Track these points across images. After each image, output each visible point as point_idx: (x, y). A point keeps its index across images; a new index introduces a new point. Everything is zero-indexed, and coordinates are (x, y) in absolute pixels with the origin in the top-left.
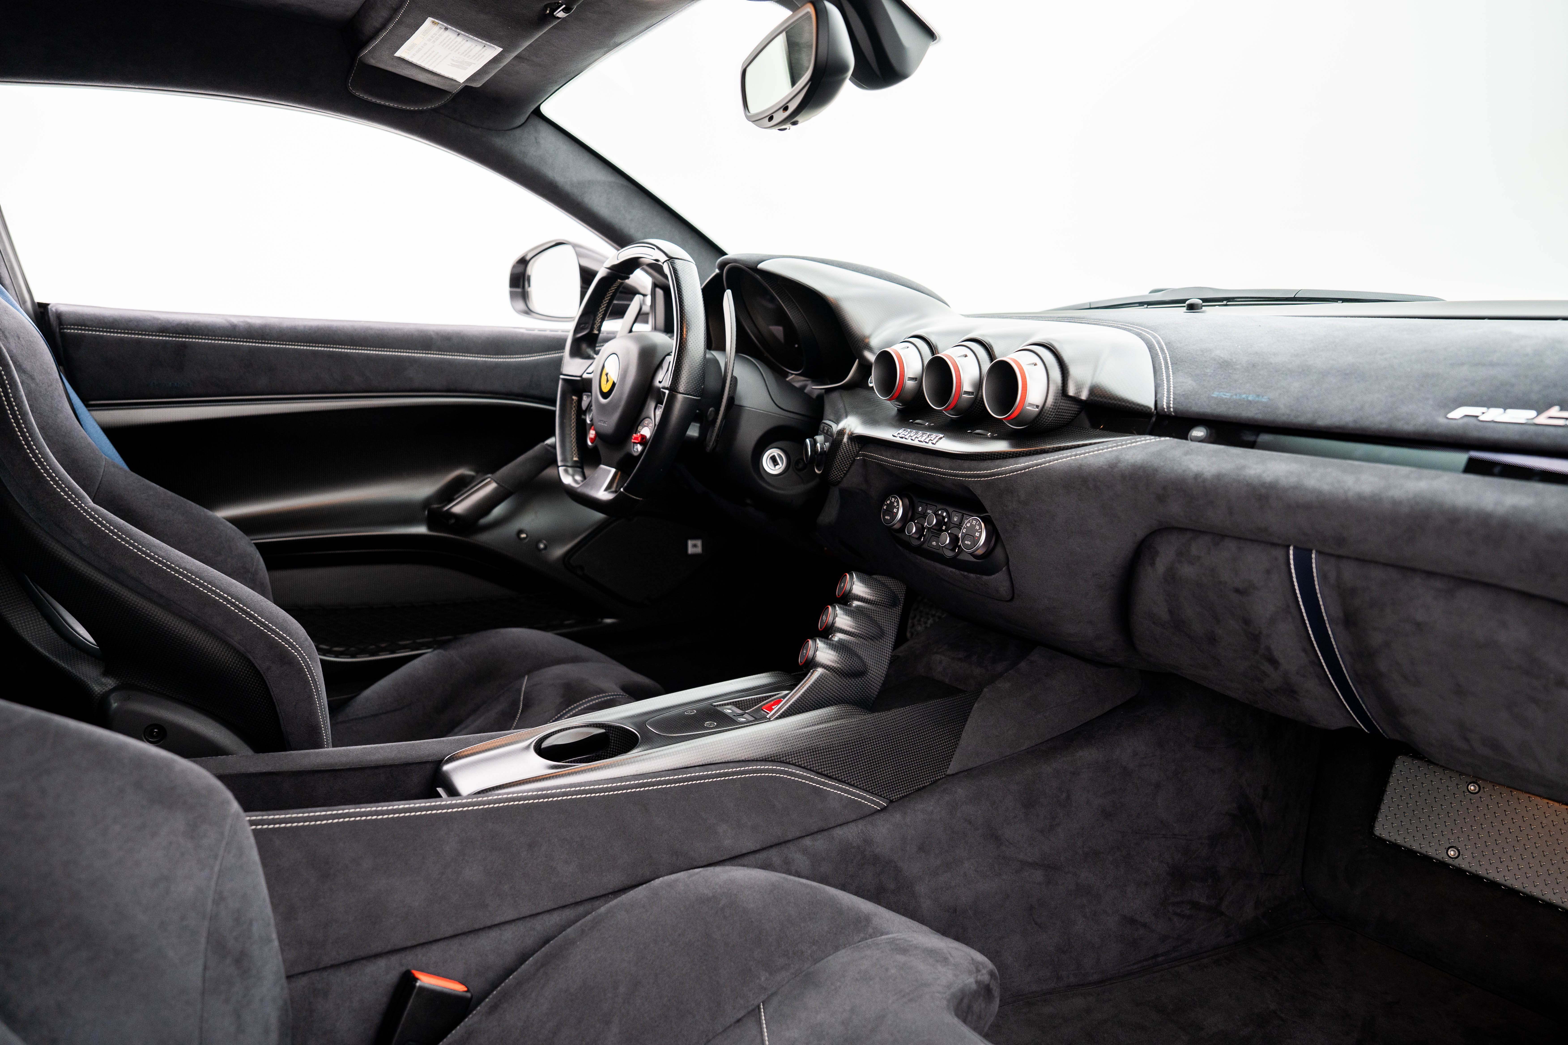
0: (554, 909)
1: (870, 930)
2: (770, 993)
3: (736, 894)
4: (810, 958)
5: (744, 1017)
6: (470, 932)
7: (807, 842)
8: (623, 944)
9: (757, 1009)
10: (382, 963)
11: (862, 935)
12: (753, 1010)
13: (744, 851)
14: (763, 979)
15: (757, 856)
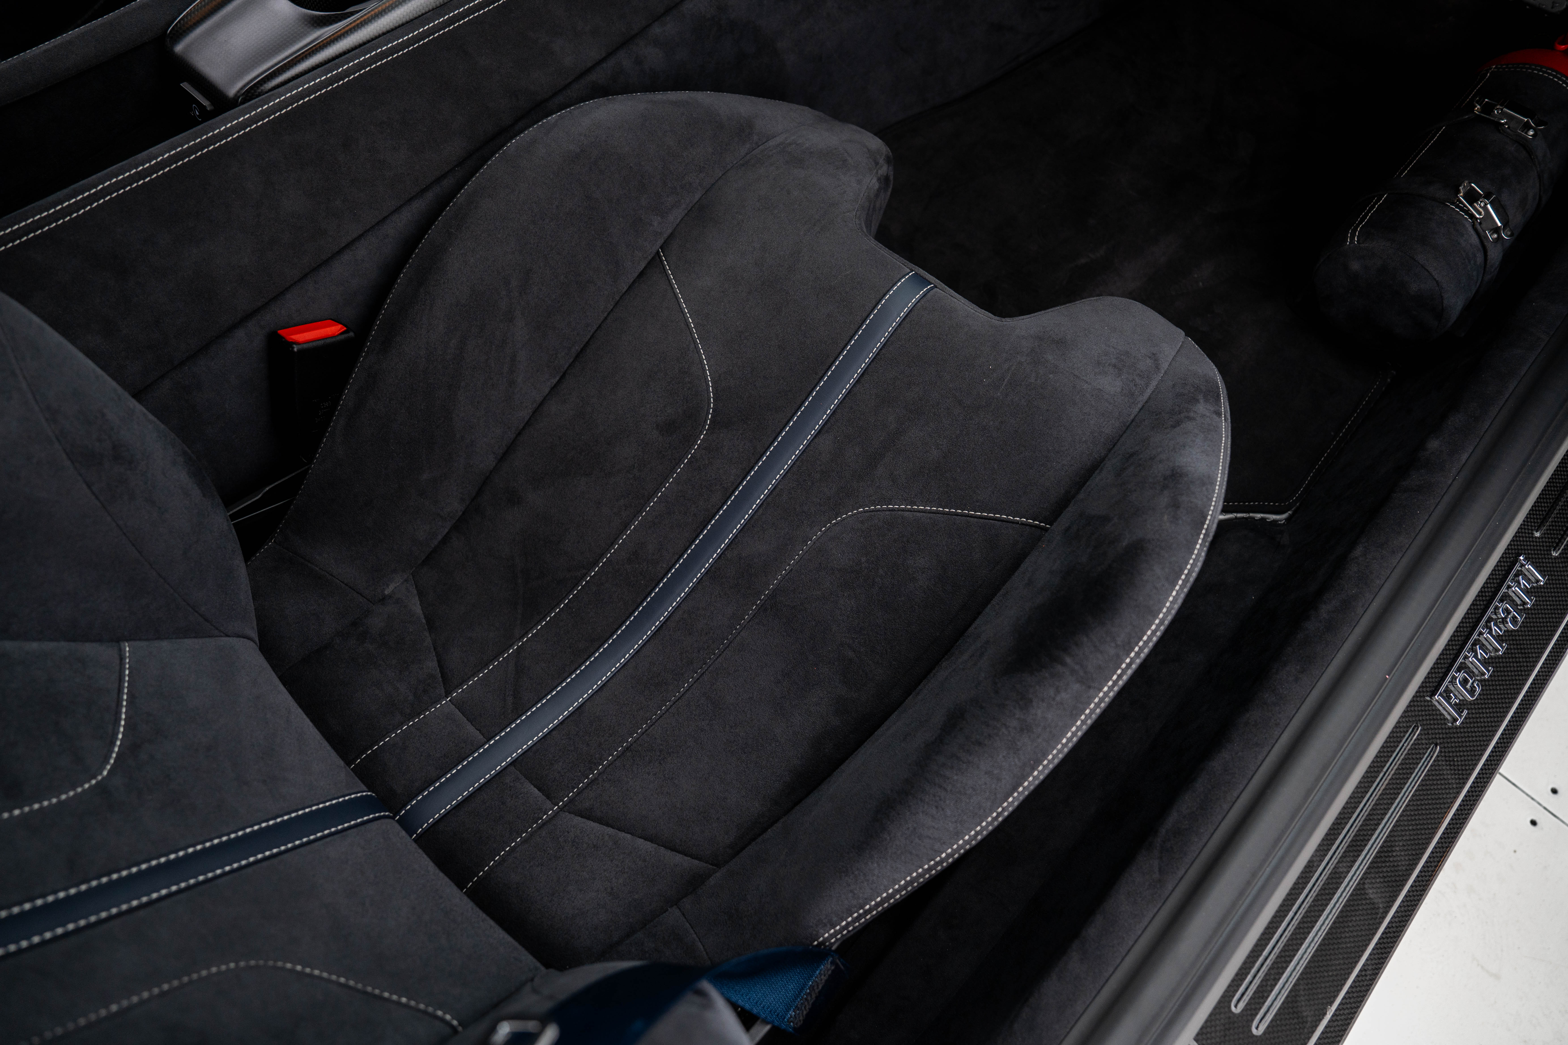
0: (401, 206)
1: (755, 138)
2: (665, 236)
3: (606, 141)
4: (699, 188)
5: (645, 268)
6: (320, 266)
7: (656, 30)
8: (499, 236)
9: (657, 258)
10: (240, 333)
11: (748, 146)
12: (653, 258)
13: (590, 65)
14: (655, 224)
15: (604, 65)
